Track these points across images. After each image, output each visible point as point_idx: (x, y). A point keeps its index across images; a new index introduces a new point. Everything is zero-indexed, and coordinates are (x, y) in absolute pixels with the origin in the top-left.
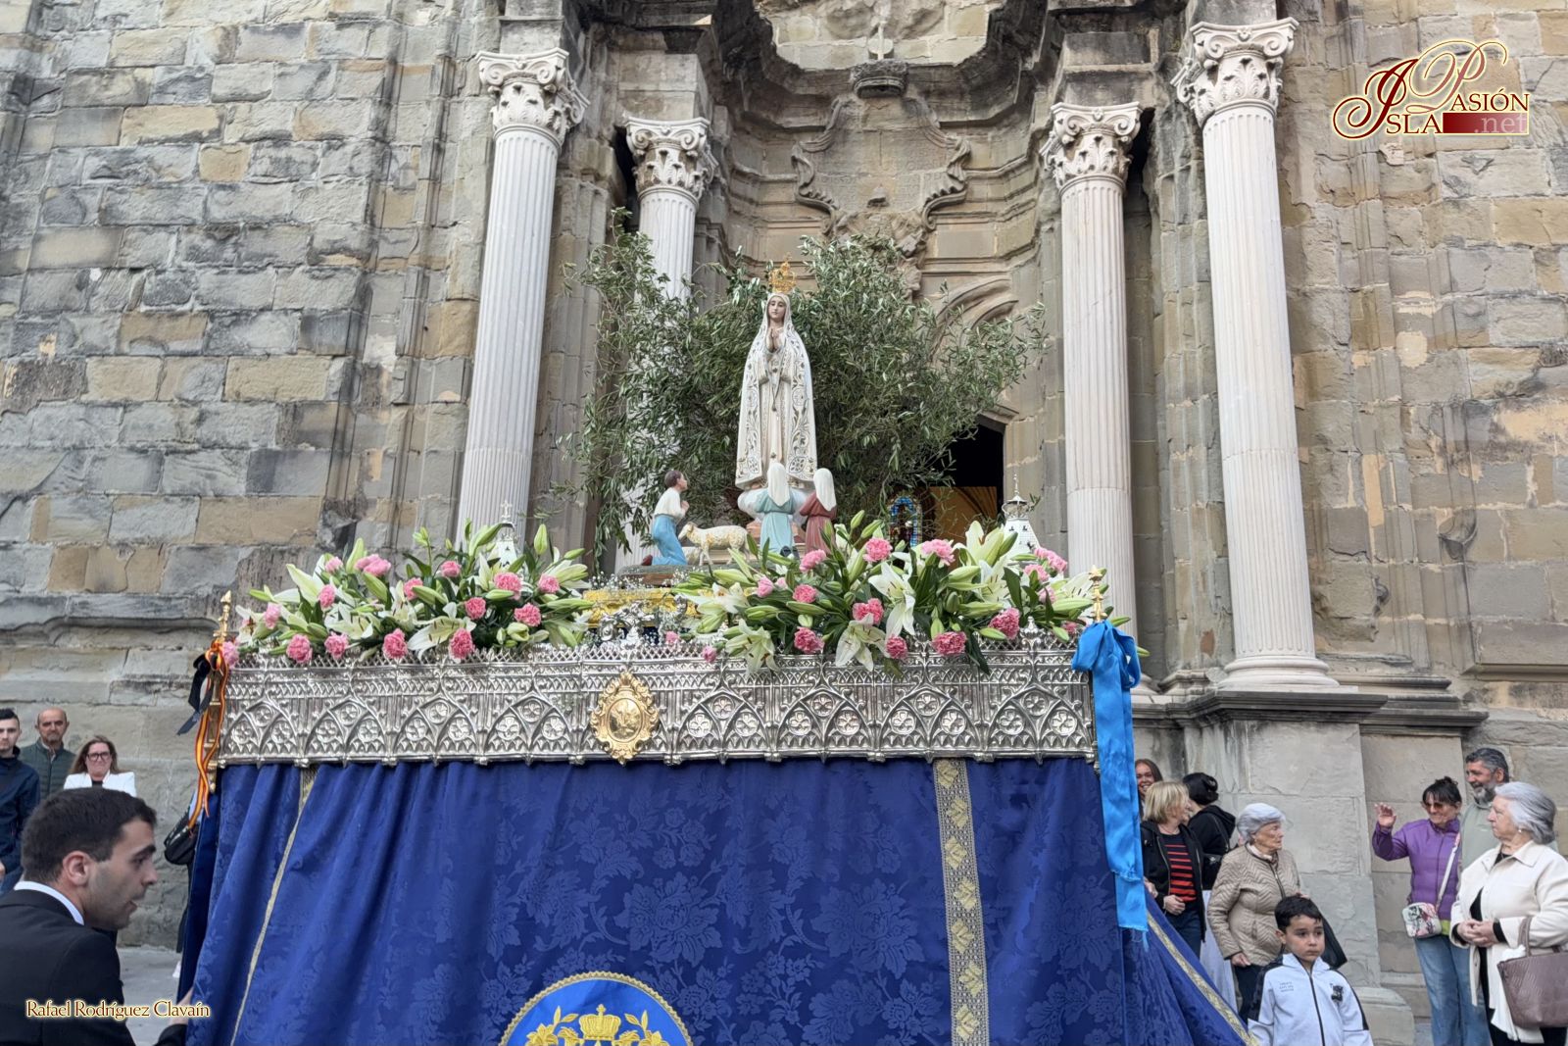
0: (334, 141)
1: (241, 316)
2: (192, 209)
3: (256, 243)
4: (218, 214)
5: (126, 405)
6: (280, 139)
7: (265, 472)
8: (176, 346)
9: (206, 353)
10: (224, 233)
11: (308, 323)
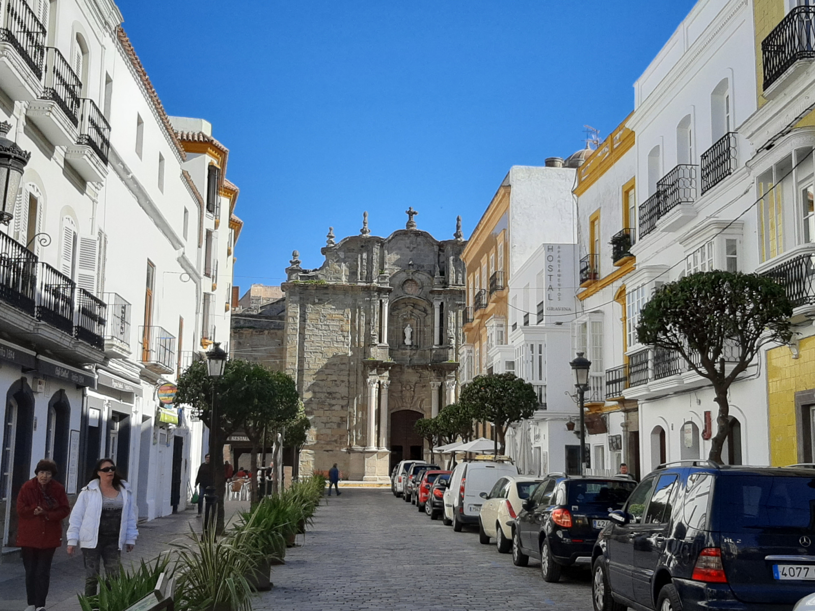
0: (343, 381)
1: (333, 405)
2: (324, 390)
3: (334, 395)
4: (328, 391)
5: (320, 417)
6: (336, 381)
7: (339, 425)
8: (325, 409)
9: (330, 410)
10: (330, 393)
11: (342, 407)
